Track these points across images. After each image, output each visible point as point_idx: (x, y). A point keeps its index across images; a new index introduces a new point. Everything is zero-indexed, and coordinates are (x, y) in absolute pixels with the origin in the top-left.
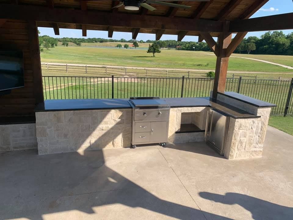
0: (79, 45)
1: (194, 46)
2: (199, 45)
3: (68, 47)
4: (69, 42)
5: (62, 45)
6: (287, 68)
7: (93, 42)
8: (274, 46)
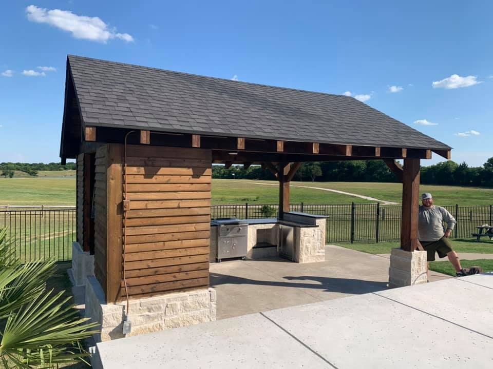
0: (34, 174)
1: (232, 171)
2: (240, 171)
3: (13, 179)
4: (14, 170)
5: (2, 175)
6: (366, 200)
7: (60, 170)
8: (346, 169)
